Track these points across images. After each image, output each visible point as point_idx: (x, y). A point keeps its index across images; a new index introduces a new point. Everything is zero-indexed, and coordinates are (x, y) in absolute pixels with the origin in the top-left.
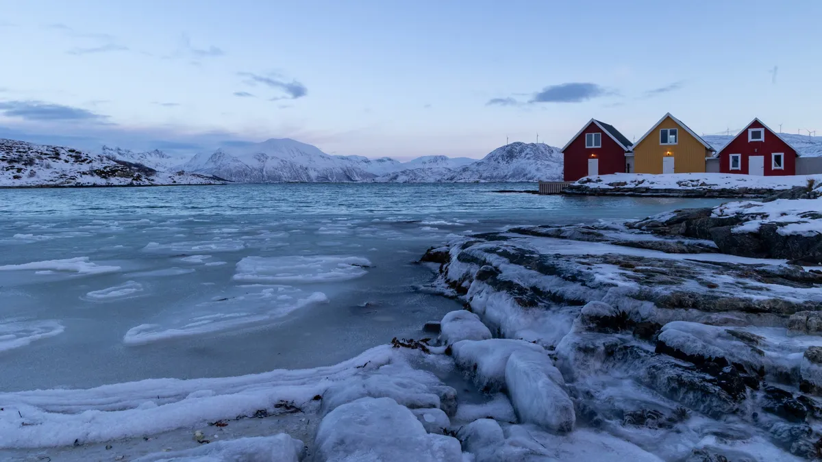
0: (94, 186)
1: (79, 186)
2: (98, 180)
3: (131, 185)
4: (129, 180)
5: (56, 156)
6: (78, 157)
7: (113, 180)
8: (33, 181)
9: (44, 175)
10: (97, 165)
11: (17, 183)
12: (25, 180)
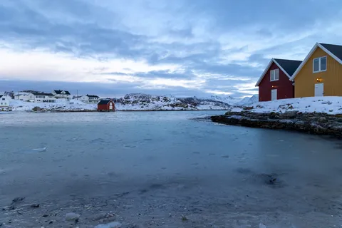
0: (167, 110)
1: (161, 110)
2: (170, 108)
3: (182, 110)
4: (182, 108)
5: (159, 99)
6: (166, 99)
7: (176, 108)
8: (147, 108)
9: (151, 106)
10: (172, 103)
11: (142, 109)
12: (145, 108)
